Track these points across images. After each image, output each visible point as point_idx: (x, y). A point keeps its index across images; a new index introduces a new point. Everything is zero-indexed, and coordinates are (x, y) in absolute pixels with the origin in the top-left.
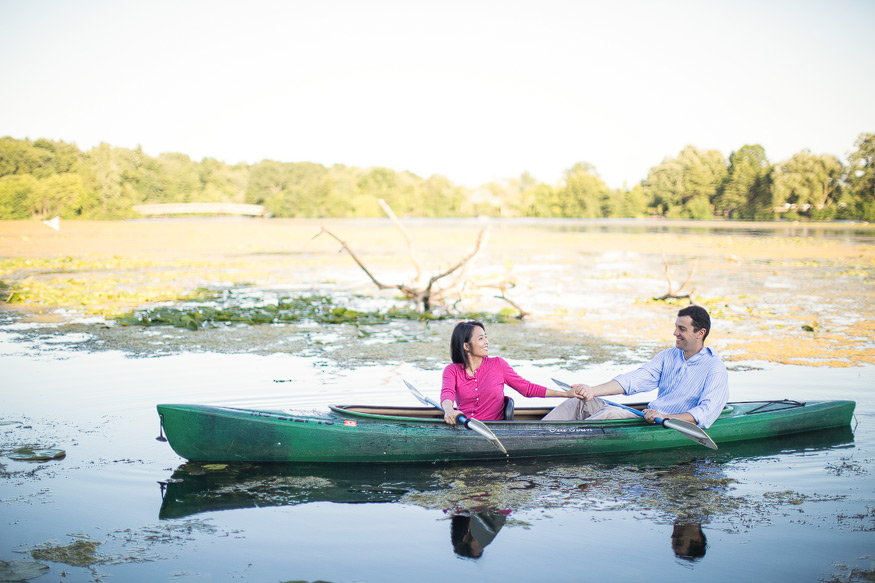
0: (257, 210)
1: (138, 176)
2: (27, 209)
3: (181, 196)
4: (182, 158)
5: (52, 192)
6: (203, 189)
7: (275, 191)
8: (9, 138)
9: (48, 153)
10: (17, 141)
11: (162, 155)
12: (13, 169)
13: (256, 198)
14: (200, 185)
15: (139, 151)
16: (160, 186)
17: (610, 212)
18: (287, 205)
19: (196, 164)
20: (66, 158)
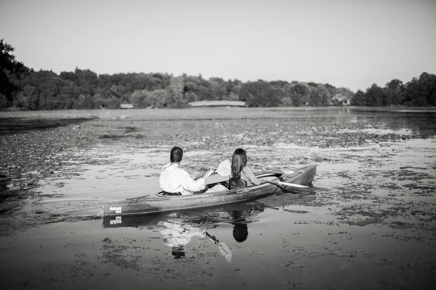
0: (243, 103)
1: (198, 88)
2: (144, 104)
3: (218, 98)
4: (219, 80)
5: (155, 97)
6: (229, 94)
7: (251, 95)
8: (142, 73)
9: (159, 79)
10: (146, 75)
11: (210, 79)
12: (143, 87)
13: (242, 98)
14: (226, 92)
15: (200, 78)
16: (208, 93)
17: (387, 104)
18: (255, 102)
19: (226, 83)
20: (166, 81)
